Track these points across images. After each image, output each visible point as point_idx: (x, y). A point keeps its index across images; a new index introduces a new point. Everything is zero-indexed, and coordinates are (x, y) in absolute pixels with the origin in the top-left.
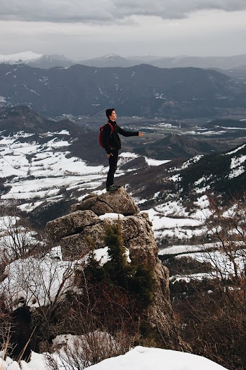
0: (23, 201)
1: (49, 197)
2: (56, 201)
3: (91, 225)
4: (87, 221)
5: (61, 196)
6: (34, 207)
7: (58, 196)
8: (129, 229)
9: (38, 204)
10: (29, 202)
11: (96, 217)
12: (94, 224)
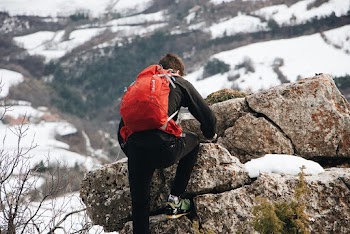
0: (36, 24)
1: (118, 16)
2: (142, 32)
3: (217, 190)
4: (206, 175)
5: (158, 16)
6: (70, 45)
7: (149, 17)
8: (334, 213)
9: (82, 36)
10: (54, 27)
11: (236, 166)
12: (228, 187)
